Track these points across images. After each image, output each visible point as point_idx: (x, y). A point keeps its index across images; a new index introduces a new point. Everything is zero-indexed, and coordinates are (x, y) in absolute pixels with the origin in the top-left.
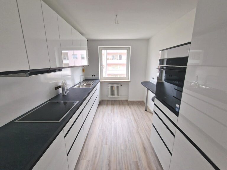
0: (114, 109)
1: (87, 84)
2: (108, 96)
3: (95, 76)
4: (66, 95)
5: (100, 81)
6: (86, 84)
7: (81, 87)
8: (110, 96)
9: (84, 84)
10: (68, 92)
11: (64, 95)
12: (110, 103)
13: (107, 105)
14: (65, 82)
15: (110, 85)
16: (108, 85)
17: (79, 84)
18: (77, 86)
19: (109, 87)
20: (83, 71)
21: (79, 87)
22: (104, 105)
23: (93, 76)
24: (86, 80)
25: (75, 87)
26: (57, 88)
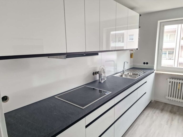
0: (172, 120)
1: (133, 74)
2: (167, 97)
3: (147, 63)
4: (102, 82)
5: (155, 72)
6: (131, 74)
7: (124, 76)
8: (169, 98)
9: (128, 74)
10: (105, 79)
11: (100, 82)
12: (169, 110)
13: (162, 110)
14: (104, 68)
15: (171, 80)
16: (169, 80)
17: (122, 73)
18: (120, 74)
19: (170, 83)
20: (131, 56)
21: (121, 76)
22: (157, 109)
23: (144, 63)
24: (133, 68)
25: (115, 75)
26: (95, 73)
